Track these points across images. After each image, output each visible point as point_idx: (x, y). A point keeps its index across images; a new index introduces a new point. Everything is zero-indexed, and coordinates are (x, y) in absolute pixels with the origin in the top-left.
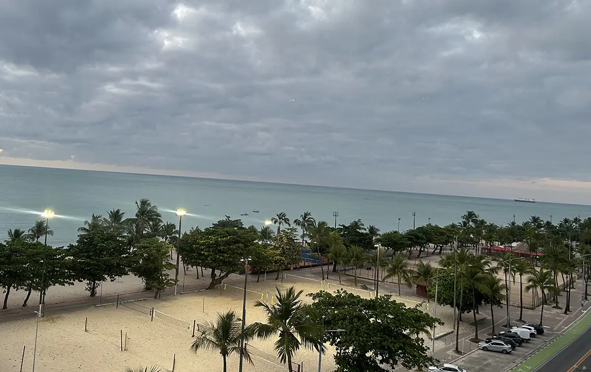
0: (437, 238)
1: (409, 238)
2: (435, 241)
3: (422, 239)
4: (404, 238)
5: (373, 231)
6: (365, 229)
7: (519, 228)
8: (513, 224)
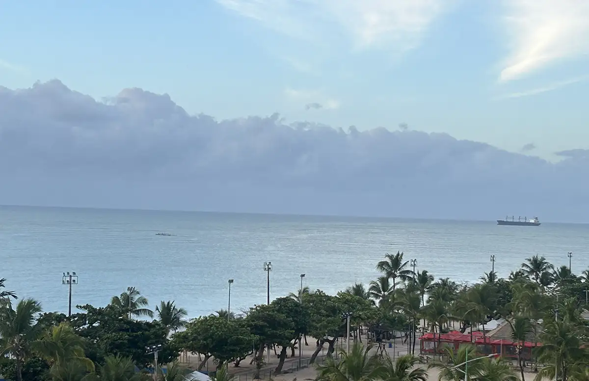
0: (320, 321)
1: (255, 325)
2: (316, 328)
3: (285, 326)
4: (243, 326)
5: (169, 315)
6: (150, 313)
7: (503, 285)
8: (492, 276)
